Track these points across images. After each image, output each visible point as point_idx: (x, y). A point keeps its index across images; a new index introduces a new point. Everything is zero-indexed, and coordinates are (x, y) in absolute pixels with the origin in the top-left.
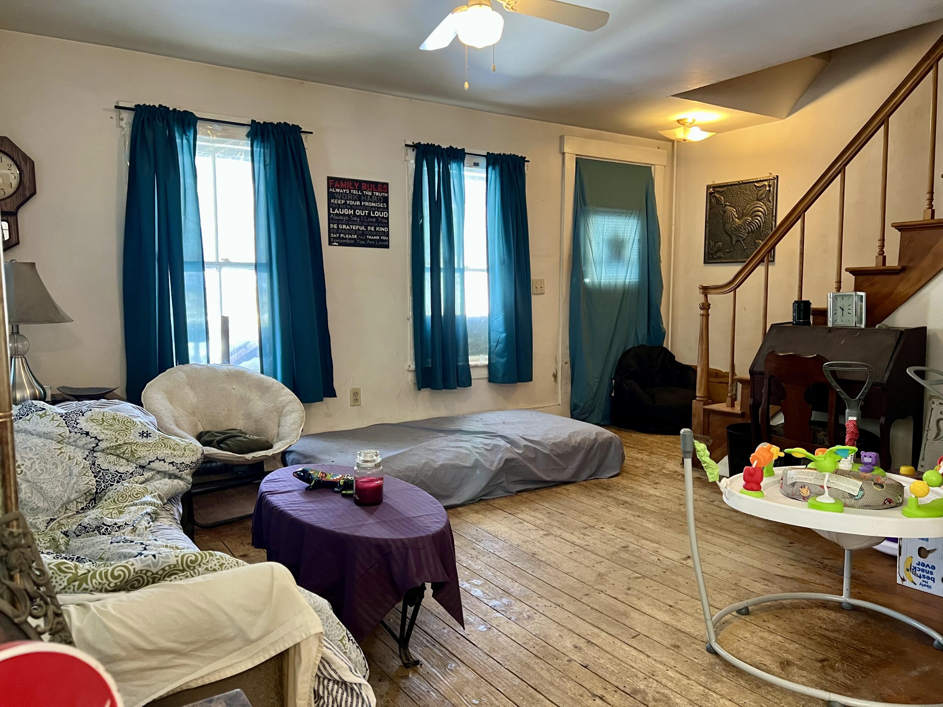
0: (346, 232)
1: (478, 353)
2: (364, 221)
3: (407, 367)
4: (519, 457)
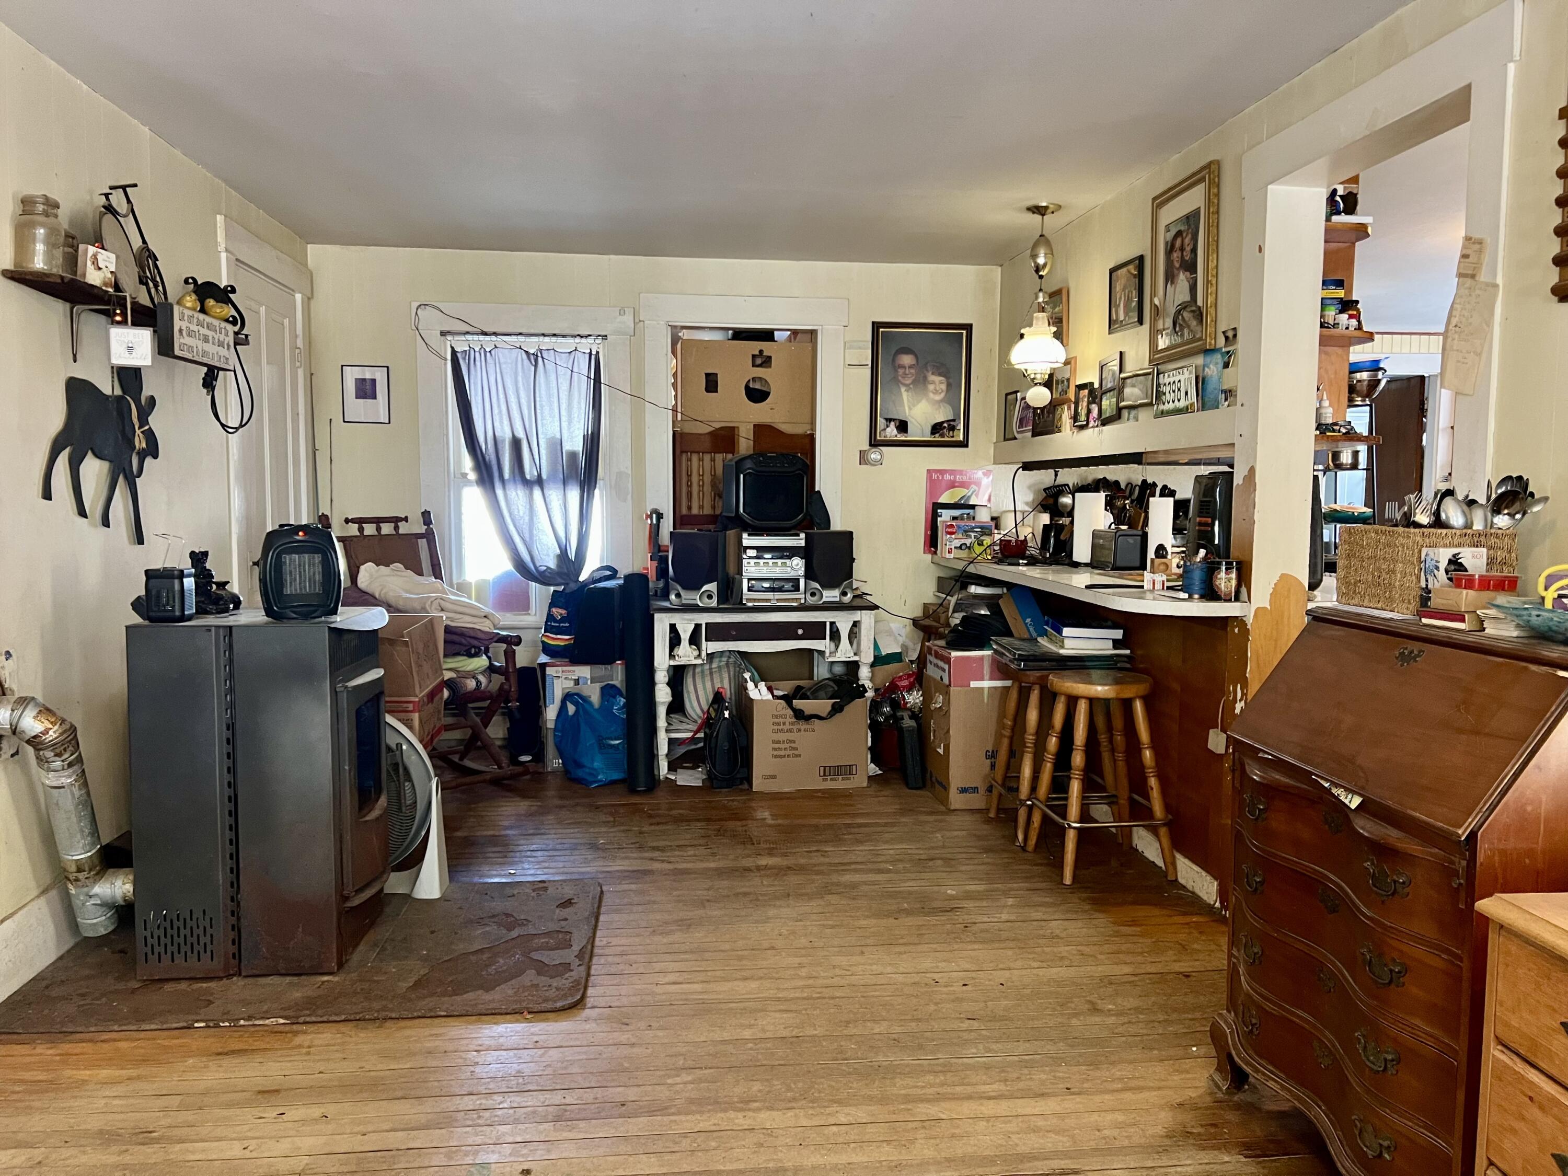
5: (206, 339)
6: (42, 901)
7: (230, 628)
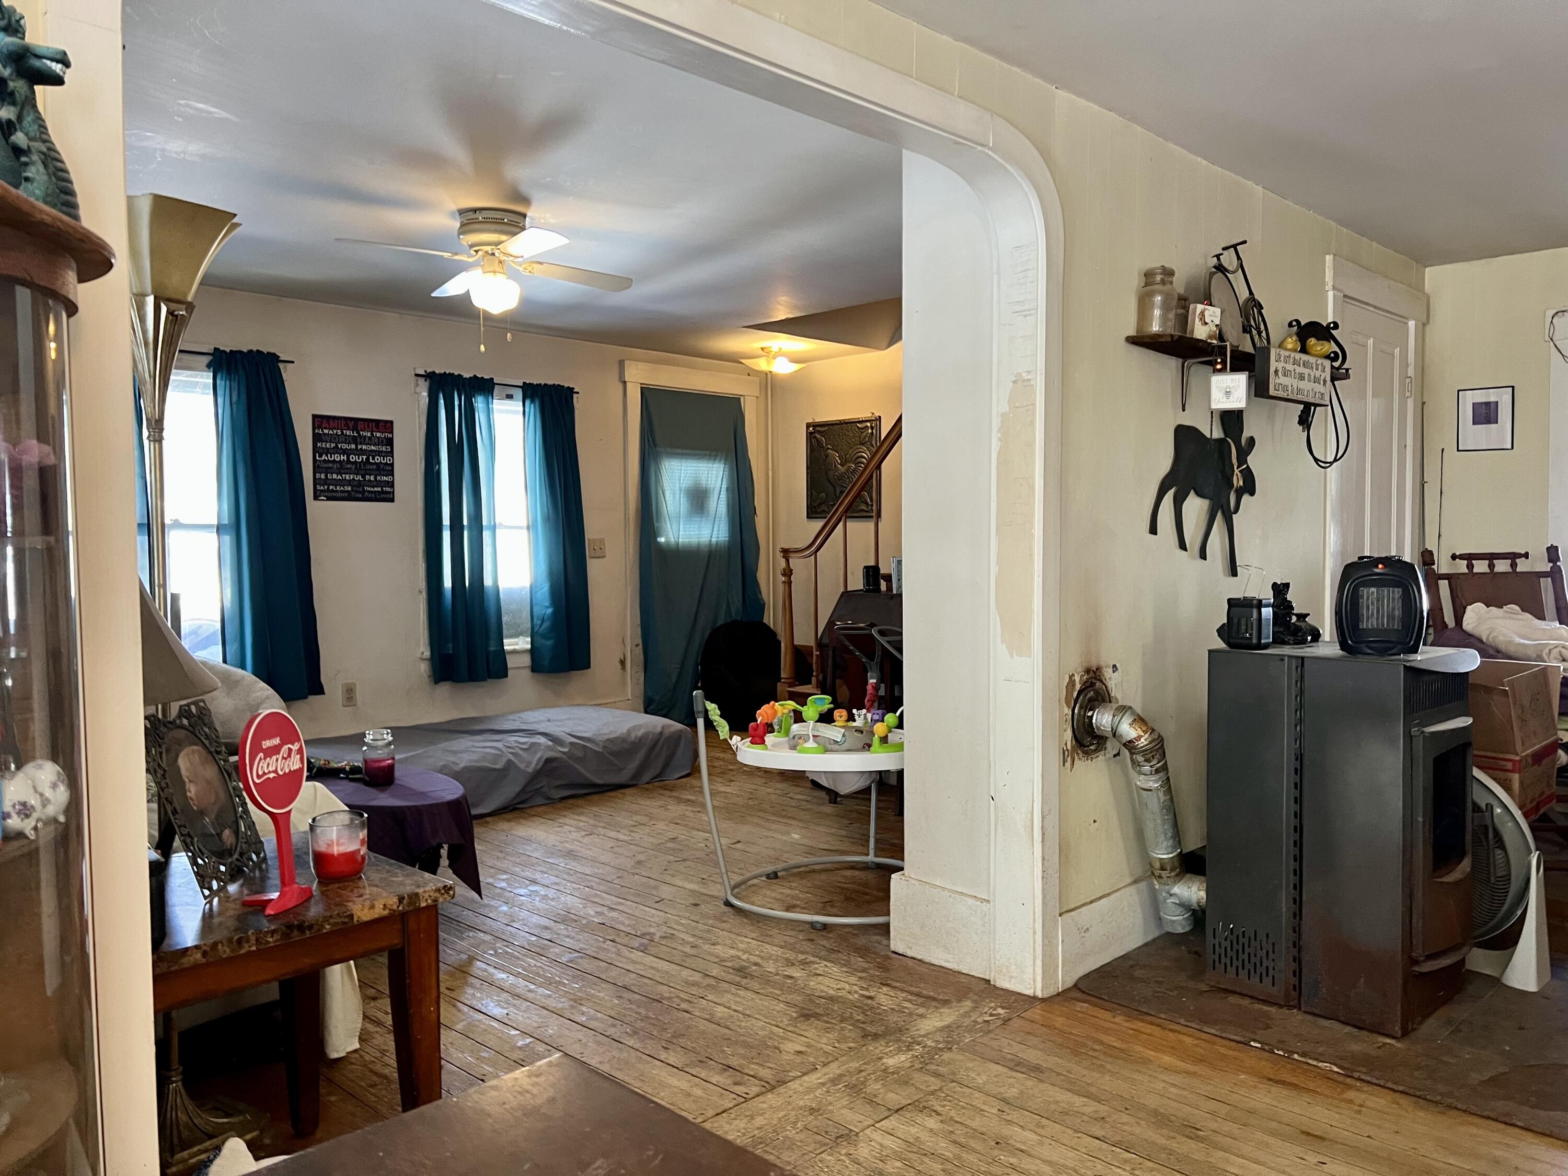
0: (336, 483)
1: (516, 635)
2: (360, 468)
3: (419, 655)
4: (564, 757)
5: (1301, 377)
6: (1132, 890)
7: (1303, 658)
